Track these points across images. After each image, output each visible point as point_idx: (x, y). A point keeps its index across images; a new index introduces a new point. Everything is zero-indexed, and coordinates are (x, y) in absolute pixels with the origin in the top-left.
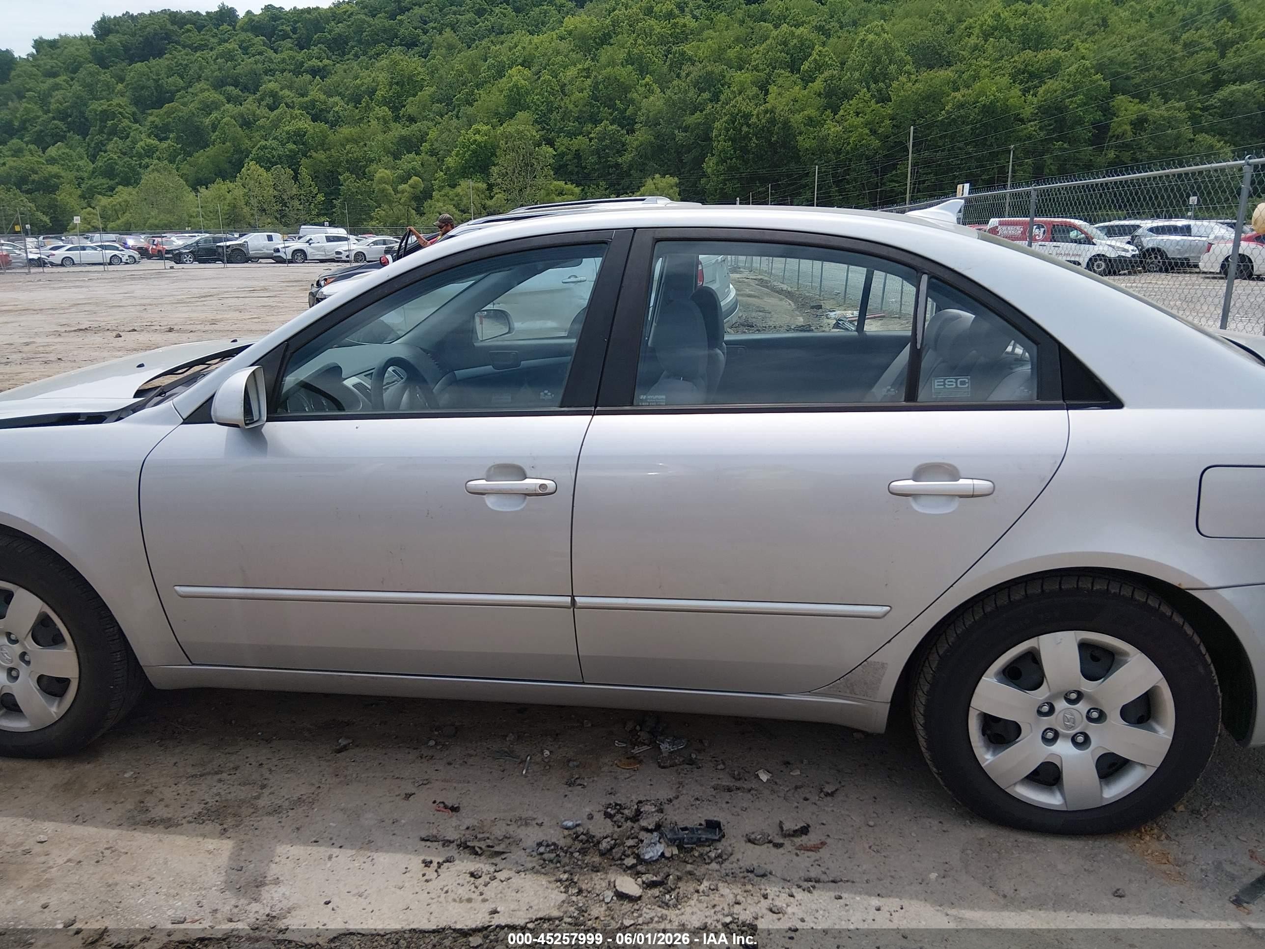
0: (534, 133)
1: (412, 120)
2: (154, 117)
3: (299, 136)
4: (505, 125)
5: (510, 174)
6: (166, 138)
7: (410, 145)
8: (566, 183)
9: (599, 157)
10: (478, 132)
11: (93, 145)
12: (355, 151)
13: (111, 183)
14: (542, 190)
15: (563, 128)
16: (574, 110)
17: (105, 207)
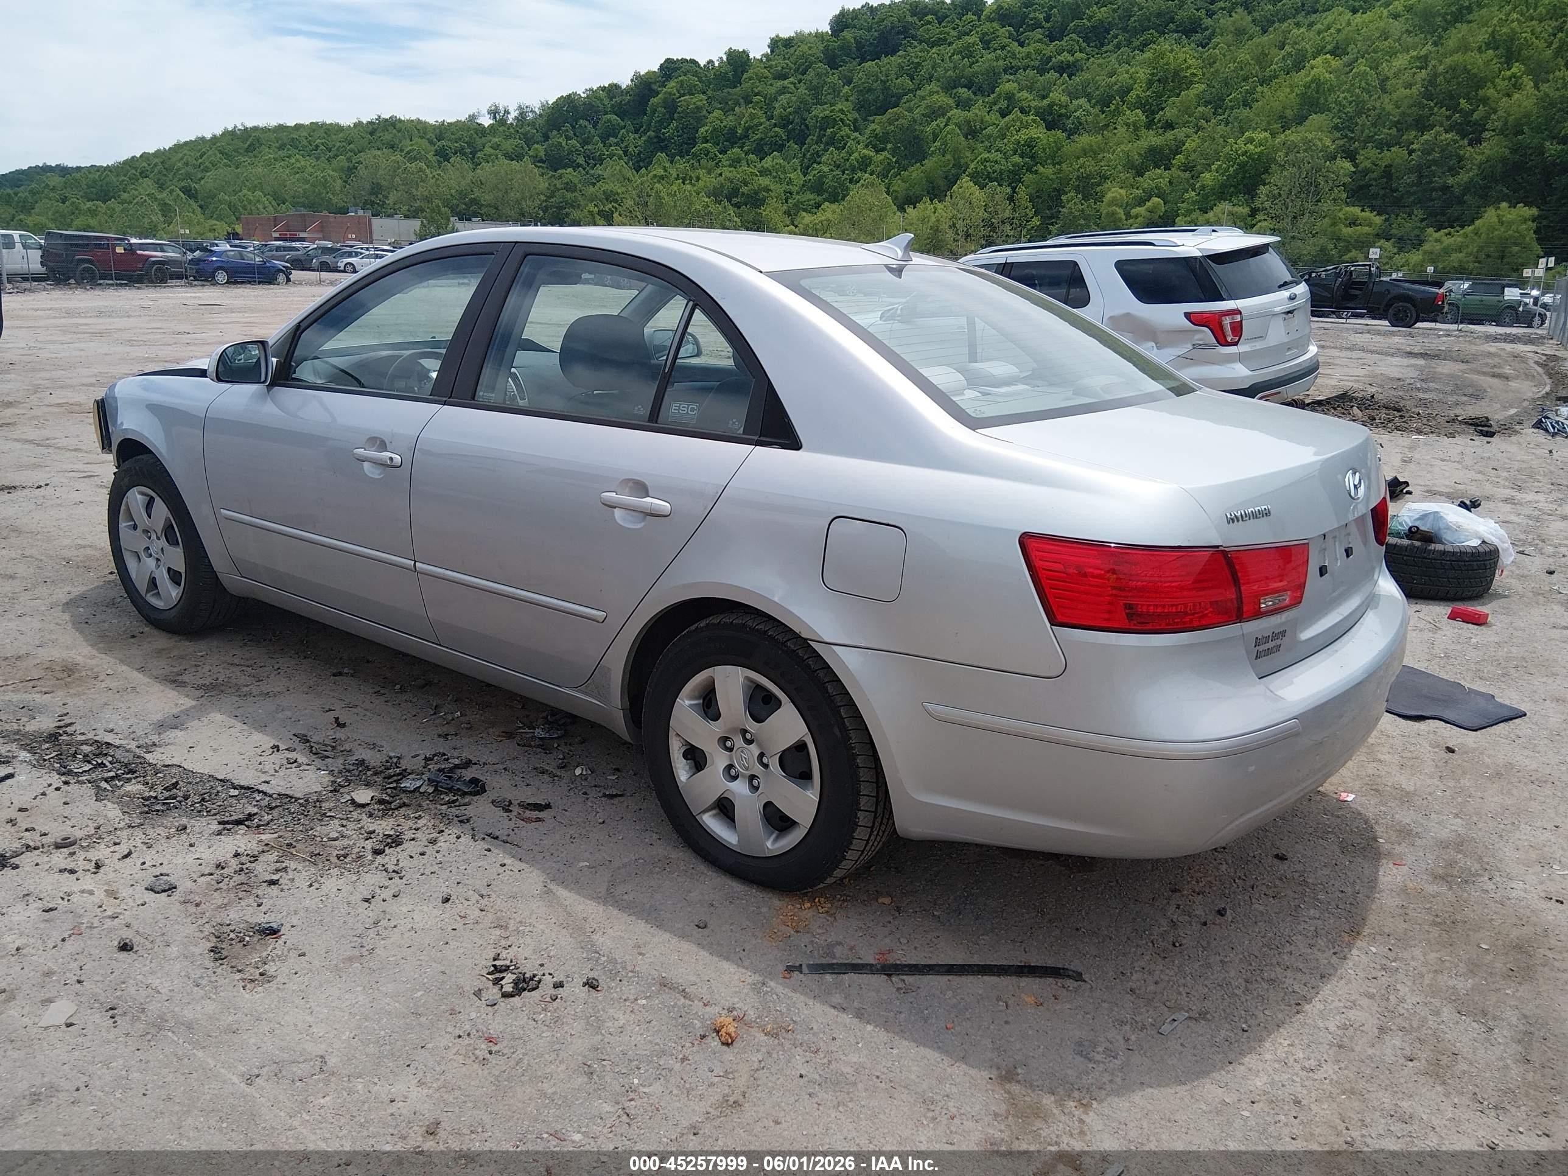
0: (1328, 143)
1: (1169, 126)
2: (876, 125)
3: (1028, 149)
4: (1288, 132)
5: (1284, 196)
6: (883, 150)
7: (1159, 158)
8: (1363, 210)
9: (1420, 177)
10: (1251, 140)
11: (808, 156)
12: (1090, 165)
13: (819, 199)
14: (1327, 219)
15: (1373, 136)
16: (1393, 113)
17: (808, 225)
